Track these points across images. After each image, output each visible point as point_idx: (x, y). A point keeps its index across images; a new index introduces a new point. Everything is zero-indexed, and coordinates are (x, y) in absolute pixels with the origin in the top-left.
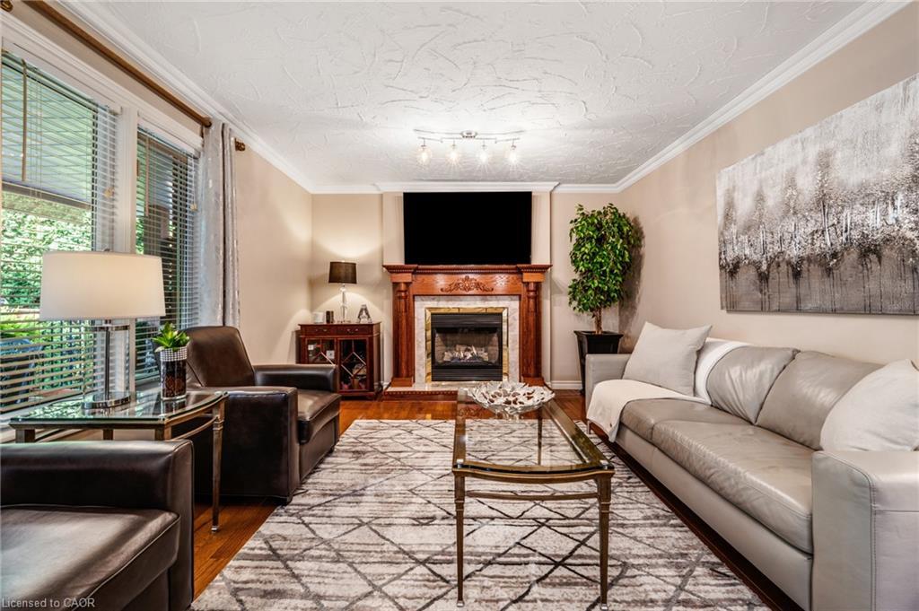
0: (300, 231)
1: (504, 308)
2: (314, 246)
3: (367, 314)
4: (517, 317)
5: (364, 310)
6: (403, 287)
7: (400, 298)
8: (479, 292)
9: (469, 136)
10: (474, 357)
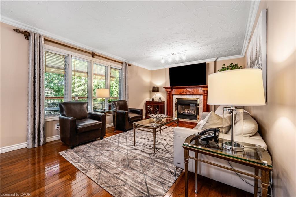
0: (147, 80)
1: (198, 99)
2: (151, 83)
3: (161, 99)
4: (202, 102)
5: (160, 98)
6: (169, 92)
7: (168, 95)
8: (190, 94)
9: (173, 54)
10: (190, 113)
